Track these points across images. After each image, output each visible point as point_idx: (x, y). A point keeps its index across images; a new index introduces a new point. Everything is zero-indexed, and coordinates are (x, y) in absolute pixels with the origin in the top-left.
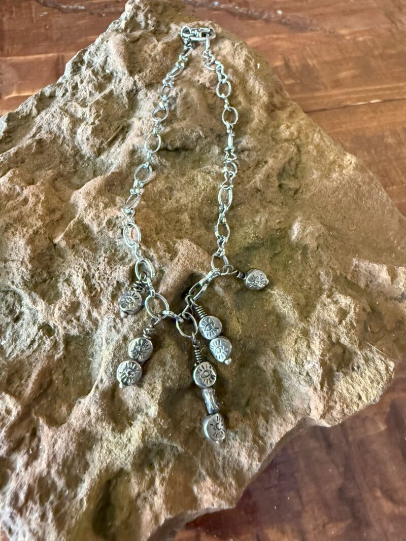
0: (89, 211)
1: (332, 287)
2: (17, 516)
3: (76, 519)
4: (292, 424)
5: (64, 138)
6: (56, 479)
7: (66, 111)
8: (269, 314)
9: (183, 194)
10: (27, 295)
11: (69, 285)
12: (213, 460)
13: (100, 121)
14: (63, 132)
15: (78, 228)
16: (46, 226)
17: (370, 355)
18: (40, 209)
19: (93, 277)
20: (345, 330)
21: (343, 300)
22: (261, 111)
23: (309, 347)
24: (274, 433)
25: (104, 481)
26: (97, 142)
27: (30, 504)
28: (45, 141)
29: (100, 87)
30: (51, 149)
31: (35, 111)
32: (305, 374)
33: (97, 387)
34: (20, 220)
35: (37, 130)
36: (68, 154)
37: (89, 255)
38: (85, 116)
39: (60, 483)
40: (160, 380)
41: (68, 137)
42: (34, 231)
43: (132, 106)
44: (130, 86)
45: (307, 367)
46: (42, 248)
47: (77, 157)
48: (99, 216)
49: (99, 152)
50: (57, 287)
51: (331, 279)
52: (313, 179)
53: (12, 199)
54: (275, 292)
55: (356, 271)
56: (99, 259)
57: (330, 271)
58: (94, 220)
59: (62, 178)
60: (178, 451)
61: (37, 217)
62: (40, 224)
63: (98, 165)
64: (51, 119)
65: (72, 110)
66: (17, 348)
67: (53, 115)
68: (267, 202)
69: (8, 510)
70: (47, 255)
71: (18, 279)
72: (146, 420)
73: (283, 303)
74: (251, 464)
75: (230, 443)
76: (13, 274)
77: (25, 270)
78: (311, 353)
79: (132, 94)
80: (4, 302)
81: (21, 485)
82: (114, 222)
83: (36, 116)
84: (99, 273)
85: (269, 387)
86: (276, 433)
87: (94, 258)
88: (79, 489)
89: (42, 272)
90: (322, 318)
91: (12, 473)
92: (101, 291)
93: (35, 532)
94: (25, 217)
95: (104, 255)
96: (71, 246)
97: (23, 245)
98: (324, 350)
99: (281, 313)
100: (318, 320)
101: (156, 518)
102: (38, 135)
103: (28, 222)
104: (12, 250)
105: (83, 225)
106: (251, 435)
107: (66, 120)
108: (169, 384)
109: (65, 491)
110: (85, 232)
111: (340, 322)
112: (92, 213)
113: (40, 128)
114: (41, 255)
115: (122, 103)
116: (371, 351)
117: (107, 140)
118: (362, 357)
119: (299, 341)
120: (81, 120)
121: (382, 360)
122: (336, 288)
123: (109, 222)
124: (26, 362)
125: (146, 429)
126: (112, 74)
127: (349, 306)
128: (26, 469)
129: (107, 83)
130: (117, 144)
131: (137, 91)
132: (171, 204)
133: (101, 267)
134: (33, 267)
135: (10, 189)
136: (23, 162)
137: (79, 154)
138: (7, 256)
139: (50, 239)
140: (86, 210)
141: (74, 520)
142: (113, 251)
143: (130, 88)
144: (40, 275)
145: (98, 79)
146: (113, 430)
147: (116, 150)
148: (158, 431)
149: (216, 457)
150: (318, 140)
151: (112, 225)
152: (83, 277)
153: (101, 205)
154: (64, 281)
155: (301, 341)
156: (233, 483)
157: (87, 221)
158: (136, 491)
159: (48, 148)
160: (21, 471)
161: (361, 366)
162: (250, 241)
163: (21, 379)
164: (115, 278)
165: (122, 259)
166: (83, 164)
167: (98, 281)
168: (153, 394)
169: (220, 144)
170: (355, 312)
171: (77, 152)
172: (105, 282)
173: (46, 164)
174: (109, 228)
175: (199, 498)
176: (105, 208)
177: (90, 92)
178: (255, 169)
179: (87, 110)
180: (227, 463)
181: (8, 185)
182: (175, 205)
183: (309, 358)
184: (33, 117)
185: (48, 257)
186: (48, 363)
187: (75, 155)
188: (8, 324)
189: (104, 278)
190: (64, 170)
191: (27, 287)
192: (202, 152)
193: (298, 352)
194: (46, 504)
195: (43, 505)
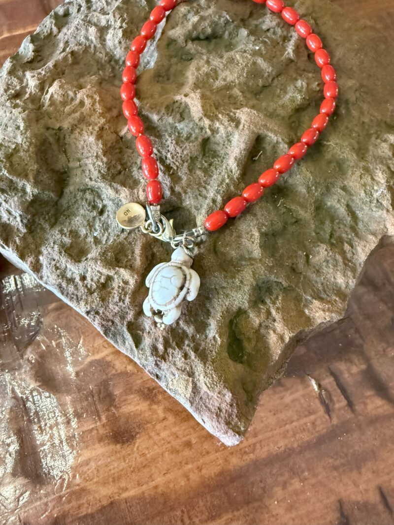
2: (162, 362)
3: (215, 352)
4: (374, 243)
5: (95, 47)
6: (185, 328)
7: (89, 22)
8: (330, 162)
9: (228, 73)
10: (108, 186)
12: (313, 288)
16: (108, 122)
18: (99, 108)
23: (373, 179)
24: (360, 254)
25: (228, 321)
27: (170, 351)
30: (85, 59)
31: (55, 29)
32: (375, 202)
34: (83, 120)
36: (103, 61)
38: (110, 23)
39: (190, 330)
42: (99, 127)
45: (376, 195)
46: (111, 142)
50: (132, 176)
53: (67, 105)
56: (166, 143)
57: (372, 118)
60: (283, 286)
61: (99, 115)
62: (102, 121)
64: (76, 32)
65: (95, 20)
66: (111, 234)
67: (77, 28)
69: (151, 359)
70: (116, 149)
71: (95, 174)
73: (340, 150)
74: (347, 282)
75: (324, 271)
76: (89, 170)
77: (101, 164)
80: (84, 201)
81: (156, 339)
83: (58, 35)
84: (171, 154)
85: (346, 220)
86: (362, 253)
88: (207, 332)
89: (115, 164)
91: (143, 333)
92: (177, 169)
93: (183, 369)
94: (86, 117)
97: (94, 142)
99: (340, 159)
101: (281, 338)
102: (68, 49)
103: (91, 122)
104: (83, 148)
106: (342, 260)
107: (92, 30)
108: (264, 229)
109: (196, 335)
113: (67, 43)
114: (112, 148)
124: (126, 243)
132: (219, 83)
133: (171, 148)
134: (108, 160)
135: (64, 95)
136: (63, 74)
137: (113, 60)
138: (79, 155)
139: (116, 133)
141: (214, 353)
142: (177, 134)
144: (115, 167)
149: (316, 285)
151: (171, 110)
154: (139, 169)
156: (337, 299)
158: (258, 322)
159: (82, 58)
160: (151, 330)
162: (299, 103)
163: (127, 256)
165: (188, 138)
166: (120, 68)
167: (172, 160)
171: (111, 58)
172: (180, 161)
173: (86, 73)
175: (311, 318)
180: (326, 287)
181: (61, 92)
182: (223, 83)
184: (55, 36)
185: (117, 151)
186: (146, 240)
188: (94, 218)
191: (107, 180)
192: (231, 36)
194: (184, 347)
195: (182, 349)
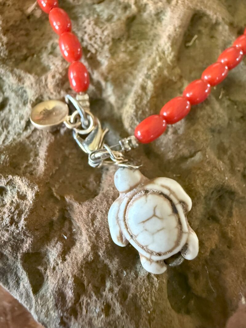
10: (9, 73)
11: (56, 56)
39: (114, 265)
56: (83, 25)
66: (11, 133)
69: (55, 315)
70: (21, 30)
81: (63, 280)
84: (89, 35)
92: (96, 53)
95: (88, 20)
109: (122, 272)
114: (15, 28)
124: (28, 143)
128: (64, 260)
133: (89, 29)
134: (10, 40)
139: (21, 10)
142: (96, 16)
144: (19, 51)
163: (27, 160)
165: (109, 20)
167: (89, 42)
185: (23, 32)
186: (56, 140)
189: (96, 38)
194: (104, 293)
195: (102, 296)
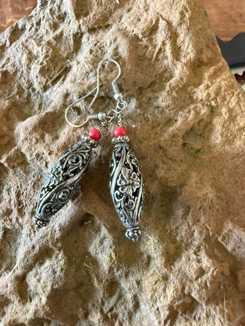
0: (25, 143)
1: (202, 244)
11: (9, 194)
13: (47, 61)
14: (22, 67)
15: (17, 154)
17: (213, 312)
19: (23, 194)
20: (198, 288)
21: (205, 262)
22: (185, 68)
26: (44, 80)
28: (9, 73)
29: (55, 26)
33: (14, 271)
35: (6, 61)
37: (23, 176)
40: (51, 282)
41: (25, 72)
43: (77, 48)
44: (76, 29)
47: (31, 90)
48: (31, 149)
49: (45, 88)
51: (203, 239)
52: (216, 144)
54: (152, 239)
55: (228, 235)
58: (27, 151)
59: (15, 108)
63: (44, 99)
68: (167, 158)
72: (39, 304)
78: (164, 297)
79: (78, 38)
82: (41, 156)
87: (26, 179)
90: (183, 270)
95: (32, 179)
96: (12, 167)
98: (174, 298)
100: (179, 271)
105: (21, 153)
110: (22, 158)
111: (197, 279)
112: (27, 145)
115: (69, 44)
116: (215, 309)
117: (51, 79)
118: (205, 311)
119: (158, 283)
120: (36, 57)
121: (220, 321)
122: (205, 247)
123: (38, 155)
125: (37, 310)
126: (65, 13)
127: (209, 268)
129: (60, 22)
130: (58, 83)
131: (82, 34)
140: (23, 141)
143: (76, 31)
145: (54, 18)
146: (19, 301)
147: (57, 89)
148: (44, 314)
150: (234, 104)
152: (16, 193)
153: (34, 140)
155: (160, 283)
157: (23, 150)
161: (202, 318)
164: (35, 200)
168: (45, 290)
169: (140, 97)
170: (212, 275)
174: (37, 159)
176: (36, 143)
177: (47, 30)
178: (164, 126)
179: (39, 49)
183: (161, 299)
187: (29, 88)
189: (29, 197)
190: (19, 101)
193: (155, 291)
